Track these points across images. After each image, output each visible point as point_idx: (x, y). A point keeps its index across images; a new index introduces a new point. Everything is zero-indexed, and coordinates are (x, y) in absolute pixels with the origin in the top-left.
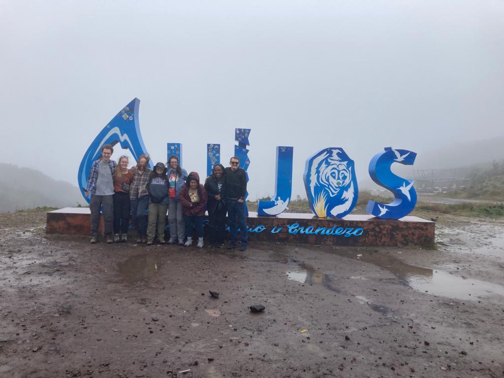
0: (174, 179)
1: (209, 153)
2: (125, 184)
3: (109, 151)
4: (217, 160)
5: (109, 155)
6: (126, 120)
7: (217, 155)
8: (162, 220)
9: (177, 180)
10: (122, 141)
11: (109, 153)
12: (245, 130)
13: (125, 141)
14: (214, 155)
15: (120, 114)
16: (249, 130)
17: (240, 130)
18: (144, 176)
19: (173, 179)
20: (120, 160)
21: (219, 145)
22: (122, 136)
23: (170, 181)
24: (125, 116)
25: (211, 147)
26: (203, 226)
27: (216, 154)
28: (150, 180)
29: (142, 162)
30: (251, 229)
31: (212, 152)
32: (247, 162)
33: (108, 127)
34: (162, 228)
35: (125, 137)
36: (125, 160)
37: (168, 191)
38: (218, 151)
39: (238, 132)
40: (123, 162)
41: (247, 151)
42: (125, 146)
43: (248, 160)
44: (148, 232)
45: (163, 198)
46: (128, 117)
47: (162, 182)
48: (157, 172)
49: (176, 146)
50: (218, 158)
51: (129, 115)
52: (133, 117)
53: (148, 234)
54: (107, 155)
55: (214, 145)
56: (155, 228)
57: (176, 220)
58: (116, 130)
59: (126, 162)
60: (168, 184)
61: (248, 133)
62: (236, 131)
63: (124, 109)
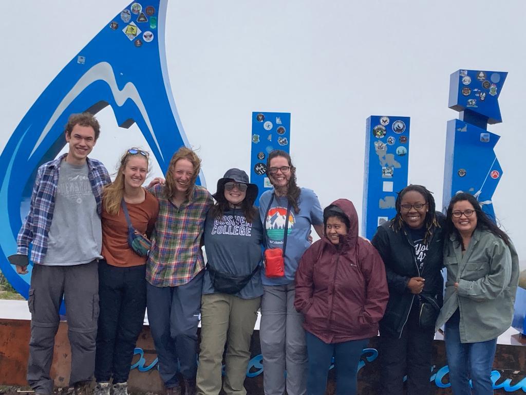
0: (280, 221)
1: (376, 145)
2: (137, 232)
3: (88, 131)
4: (399, 166)
5: (90, 143)
6: (135, 41)
7: (401, 149)
8: (241, 344)
9: (290, 224)
10: (120, 102)
11: (88, 139)
12: (488, 74)
13: (129, 101)
14: (391, 150)
15: (118, 23)
16: (503, 76)
17: (473, 74)
18: (188, 214)
19: (277, 221)
20: (124, 161)
21: (406, 120)
22: (121, 87)
23: (269, 225)
24: (131, 31)
25: (383, 124)
26: (361, 365)
27: (396, 146)
28: (206, 225)
29: (181, 172)
30: (508, 381)
31: (384, 141)
32: (493, 174)
33: (81, 61)
34: (239, 369)
35: (130, 93)
36: (137, 161)
37: (263, 257)
38: (403, 137)
39: (467, 80)
40: (135, 169)
41: (495, 138)
42: (126, 117)
43: (497, 167)
44: (199, 379)
45: (248, 278)
46: (139, 32)
47: (244, 230)
48: (228, 197)
49: (278, 121)
50: (403, 159)
51: (144, 27)
52: (155, 32)
53: (200, 387)
54: (83, 143)
55: (393, 119)
57: (285, 345)
58: (103, 72)
59: (142, 170)
60: (262, 236)
61: (499, 86)
62: (461, 78)
63: (129, 7)
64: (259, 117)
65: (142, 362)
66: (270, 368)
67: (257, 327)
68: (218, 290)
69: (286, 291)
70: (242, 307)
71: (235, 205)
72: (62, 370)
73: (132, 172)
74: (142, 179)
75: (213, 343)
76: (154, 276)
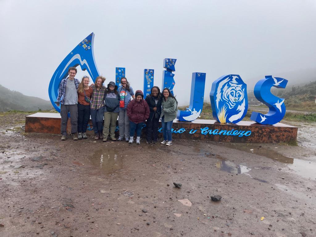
0: (124, 94)
1: (146, 76)
2: (87, 97)
3: (74, 71)
4: (151, 81)
5: (74, 74)
6: (86, 49)
7: (152, 77)
8: (114, 123)
9: (126, 95)
10: (82, 64)
11: (74, 73)
12: (172, 60)
13: (85, 64)
14: (150, 77)
15: (81, 44)
16: (176, 60)
17: (169, 59)
18: (101, 92)
19: (123, 94)
20: (83, 79)
21: (153, 70)
22: (82, 61)
23: (121, 95)
24: (85, 46)
25: (148, 71)
26: (142, 128)
27: (151, 77)
28: (105, 95)
29: (99, 82)
30: (175, 131)
31: (148, 75)
32: (173, 83)
33: (72, 53)
34: (113, 130)
35: (84, 62)
36: (86, 79)
37: (119, 103)
38: (153, 75)
39: (167, 61)
40: (86, 81)
41: (173, 75)
42: (84, 68)
43: (174, 82)
44: (103, 132)
45: (115, 108)
46: (87, 46)
47: (114, 96)
48: (110, 88)
49: (122, 70)
50: (152, 80)
51: (88, 45)
52: (91, 47)
53: (104, 134)
54: (73, 74)
55: (150, 70)
56: (108, 130)
57: (124, 123)
58: (78, 56)
59: (88, 81)
60: (119, 98)
61: (175, 62)
62: (166, 60)
63: (84, 40)
64: (117, 69)
65: (89, 128)
66: (121, 129)
67: (118, 120)
68: (108, 111)
69: (125, 111)
70: (114, 115)
71: (112, 90)
72: (69, 130)
73: (85, 82)
74: (88, 84)
75: (107, 123)
76: (92, 107)
